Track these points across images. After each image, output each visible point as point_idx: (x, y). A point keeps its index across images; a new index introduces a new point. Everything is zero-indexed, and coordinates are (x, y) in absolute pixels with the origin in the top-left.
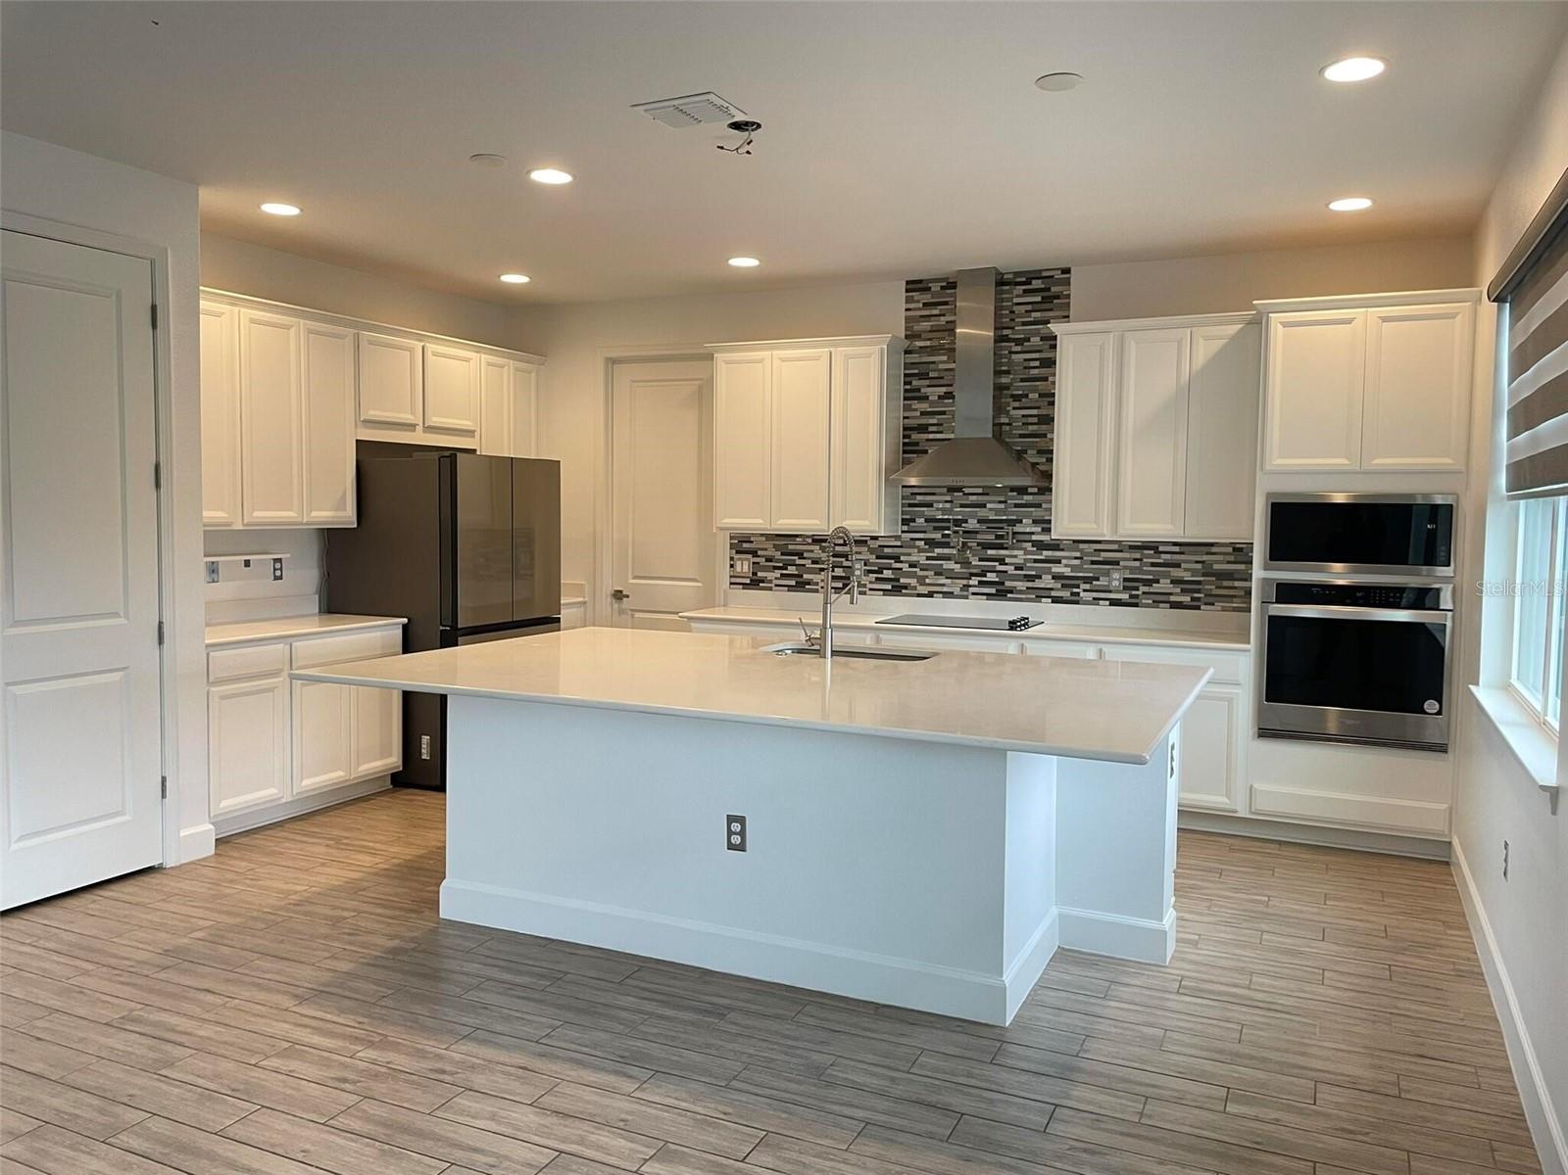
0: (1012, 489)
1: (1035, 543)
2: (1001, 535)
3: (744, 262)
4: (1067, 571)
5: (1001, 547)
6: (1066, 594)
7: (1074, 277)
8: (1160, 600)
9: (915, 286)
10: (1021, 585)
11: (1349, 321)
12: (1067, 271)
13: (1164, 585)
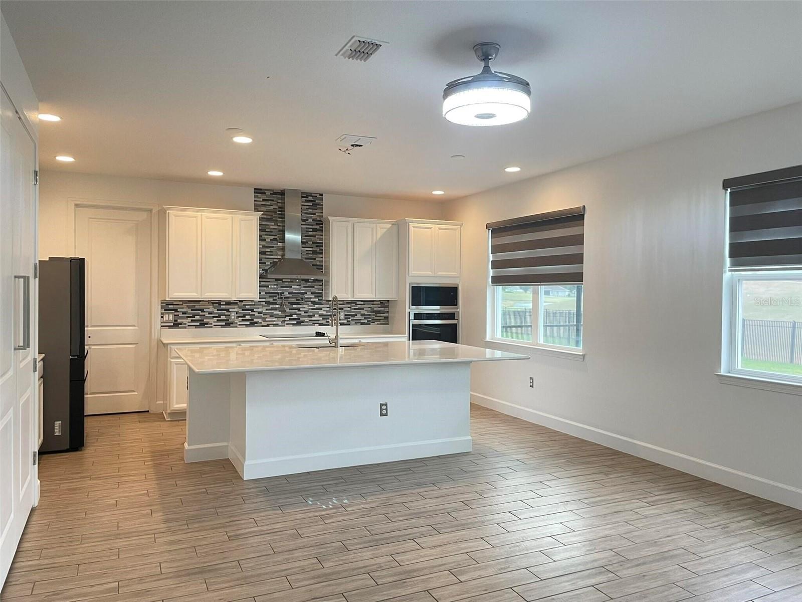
0: (303, 280)
1: (312, 302)
2: (299, 299)
3: (216, 173)
4: (325, 313)
5: (298, 304)
6: (324, 322)
7: (324, 197)
8: (358, 322)
9: (258, 191)
10: (307, 319)
11: (430, 228)
12: (321, 195)
13: (359, 317)
